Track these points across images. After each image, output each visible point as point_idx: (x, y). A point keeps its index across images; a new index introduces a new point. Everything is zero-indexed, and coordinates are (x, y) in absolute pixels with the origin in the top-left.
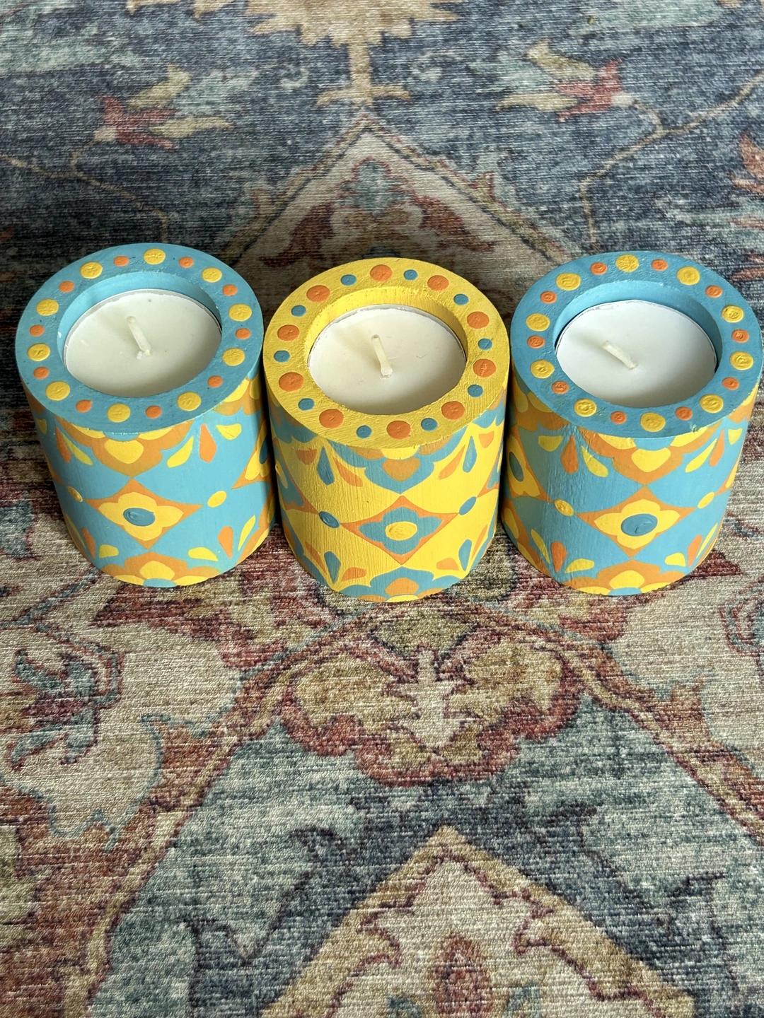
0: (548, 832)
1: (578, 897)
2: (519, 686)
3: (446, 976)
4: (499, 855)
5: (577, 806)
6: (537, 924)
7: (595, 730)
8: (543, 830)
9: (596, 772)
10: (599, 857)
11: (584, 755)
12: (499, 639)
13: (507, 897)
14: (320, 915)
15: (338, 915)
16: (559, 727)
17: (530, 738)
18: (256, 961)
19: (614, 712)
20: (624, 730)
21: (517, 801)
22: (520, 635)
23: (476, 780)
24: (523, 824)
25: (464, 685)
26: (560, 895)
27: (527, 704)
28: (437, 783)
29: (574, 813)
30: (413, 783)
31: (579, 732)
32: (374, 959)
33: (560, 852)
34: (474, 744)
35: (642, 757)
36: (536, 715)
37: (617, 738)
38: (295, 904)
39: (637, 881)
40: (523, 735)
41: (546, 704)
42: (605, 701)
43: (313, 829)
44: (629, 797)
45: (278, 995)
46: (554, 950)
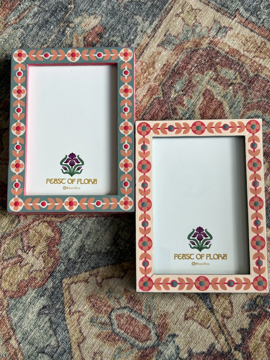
0: (81, 259)
1: (100, 264)
2: (44, 236)
3: (94, 306)
4: (78, 274)
5: (81, 247)
6: (98, 278)
7: (67, 229)
8: (80, 259)
9: (77, 237)
10: (95, 253)
11: (71, 236)
12: (29, 231)
13: (88, 279)
14: (61, 323)
15: (64, 319)
16: (60, 236)
17: (58, 244)
18: (60, 344)
19: (66, 221)
20: (72, 222)
21: (69, 260)
22: (32, 226)
23: (58, 264)
24: (75, 263)
25: (33, 249)
26: (96, 268)
27: (49, 238)
28: (51, 274)
29: (81, 250)
30: (47, 279)
31: (65, 232)
32: (79, 318)
33: (87, 260)
34: (49, 258)
35: (81, 224)
36: (54, 239)
37: (73, 226)
38: (54, 327)
39: (106, 249)
40: (56, 246)
41: (53, 234)
42: (62, 220)
43: (41, 310)
44: (88, 235)
45: (71, 345)
46: (106, 279)
